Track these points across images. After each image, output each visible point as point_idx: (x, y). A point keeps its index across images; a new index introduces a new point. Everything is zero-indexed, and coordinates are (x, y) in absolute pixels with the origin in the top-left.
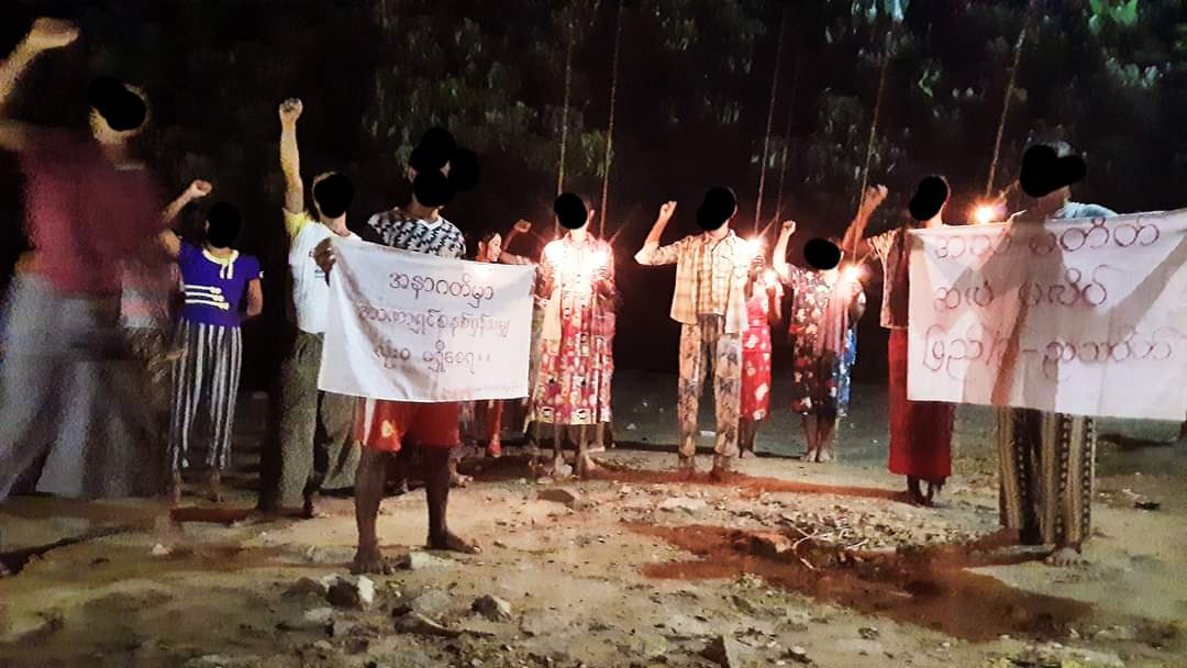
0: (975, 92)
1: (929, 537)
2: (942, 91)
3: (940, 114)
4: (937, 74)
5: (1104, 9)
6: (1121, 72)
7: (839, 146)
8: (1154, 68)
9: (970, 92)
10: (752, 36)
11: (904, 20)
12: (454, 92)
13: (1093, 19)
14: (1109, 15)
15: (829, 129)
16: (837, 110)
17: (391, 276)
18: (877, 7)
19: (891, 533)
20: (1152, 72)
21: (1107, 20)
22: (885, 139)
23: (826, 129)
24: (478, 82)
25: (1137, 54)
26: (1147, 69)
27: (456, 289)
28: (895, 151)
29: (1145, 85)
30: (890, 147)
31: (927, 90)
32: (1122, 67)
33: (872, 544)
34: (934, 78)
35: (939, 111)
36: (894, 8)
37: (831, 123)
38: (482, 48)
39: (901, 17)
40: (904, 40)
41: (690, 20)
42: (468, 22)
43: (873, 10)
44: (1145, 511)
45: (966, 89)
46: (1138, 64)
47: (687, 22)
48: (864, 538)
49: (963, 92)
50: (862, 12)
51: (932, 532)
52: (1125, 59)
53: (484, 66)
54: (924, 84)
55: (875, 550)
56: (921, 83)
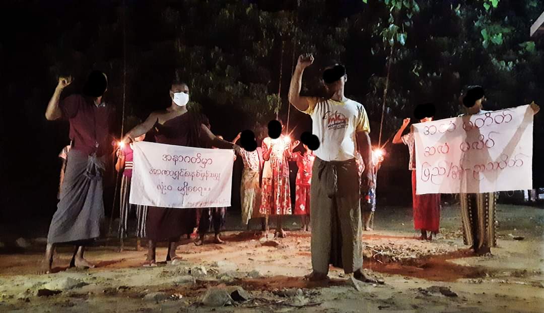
0: (437, 74)
1: (429, 251)
2: (423, 74)
3: (423, 84)
4: (421, 67)
5: (489, 38)
6: (498, 64)
7: (380, 99)
8: (511, 62)
9: (435, 74)
10: (339, 53)
11: (405, 44)
12: (211, 78)
13: (484, 42)
14: (491, 41)
15: (375, 92)
16: (378, 83)
17: (163, 156)
18: (394, 39)
19: (413, 251)
20: (511, 64)
21: (490, 43)
22: (399, 95)
23: (374, 92)
24: (221, 74)
25: (505, 56)
26: (509, 63)
27: (194, 160)
28: (404, 100)
29: (508, 69)
30: (402, 99)
31: (417, 74)
32: (498, 62)
33: (406, 255)
34: (419, 69)
35: (422, 82)
36: (401, 40)
37: (375, 88)
38: (223, 59)
39: (404, 43)
40: (406, 53)
41: (313, 46)
42: (217, 48)
43: (392, 40)
44: (517, 241)
45: (433, 73)
46: (505, 61)
47: (312, 46)
48: (402, 253)
49: (432, 74)
50: (387, 41)
51: (430, 249)
52: (499, 59)
53: (223, 67)
54: (416, 71)
55: (407, 257)
56: (414, 70)
